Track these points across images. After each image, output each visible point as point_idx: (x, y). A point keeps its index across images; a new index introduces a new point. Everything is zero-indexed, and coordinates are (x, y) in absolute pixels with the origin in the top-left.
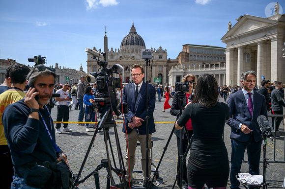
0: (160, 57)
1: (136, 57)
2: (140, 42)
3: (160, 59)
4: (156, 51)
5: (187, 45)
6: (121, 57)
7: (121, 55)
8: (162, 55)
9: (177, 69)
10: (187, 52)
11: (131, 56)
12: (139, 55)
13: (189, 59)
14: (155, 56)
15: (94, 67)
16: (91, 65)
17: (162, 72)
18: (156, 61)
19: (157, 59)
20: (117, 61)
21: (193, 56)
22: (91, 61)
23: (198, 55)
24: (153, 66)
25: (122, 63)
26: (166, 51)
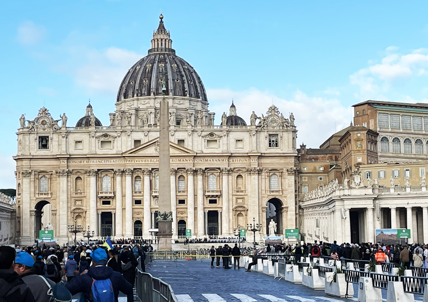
3: (274, 150)
5: (369, 103)
6: (137, 142)
7: (138, 136)
8: (280, 134)
9: (350, 188)
10: (372, 128)
11: (174, 140)
12: (199, 134)
13: (379, 150)
14: (254, 138)
15: (40, 176)
16: (30, 171)
17: (281, 194)
18: (261, 157)
19: (264, 148)
20: (124, 157)
21: (391, 140)
22: (31, 158)
23: (407, 136)
24: (249, 171)
25: (144, 162)
26: (292, 122)
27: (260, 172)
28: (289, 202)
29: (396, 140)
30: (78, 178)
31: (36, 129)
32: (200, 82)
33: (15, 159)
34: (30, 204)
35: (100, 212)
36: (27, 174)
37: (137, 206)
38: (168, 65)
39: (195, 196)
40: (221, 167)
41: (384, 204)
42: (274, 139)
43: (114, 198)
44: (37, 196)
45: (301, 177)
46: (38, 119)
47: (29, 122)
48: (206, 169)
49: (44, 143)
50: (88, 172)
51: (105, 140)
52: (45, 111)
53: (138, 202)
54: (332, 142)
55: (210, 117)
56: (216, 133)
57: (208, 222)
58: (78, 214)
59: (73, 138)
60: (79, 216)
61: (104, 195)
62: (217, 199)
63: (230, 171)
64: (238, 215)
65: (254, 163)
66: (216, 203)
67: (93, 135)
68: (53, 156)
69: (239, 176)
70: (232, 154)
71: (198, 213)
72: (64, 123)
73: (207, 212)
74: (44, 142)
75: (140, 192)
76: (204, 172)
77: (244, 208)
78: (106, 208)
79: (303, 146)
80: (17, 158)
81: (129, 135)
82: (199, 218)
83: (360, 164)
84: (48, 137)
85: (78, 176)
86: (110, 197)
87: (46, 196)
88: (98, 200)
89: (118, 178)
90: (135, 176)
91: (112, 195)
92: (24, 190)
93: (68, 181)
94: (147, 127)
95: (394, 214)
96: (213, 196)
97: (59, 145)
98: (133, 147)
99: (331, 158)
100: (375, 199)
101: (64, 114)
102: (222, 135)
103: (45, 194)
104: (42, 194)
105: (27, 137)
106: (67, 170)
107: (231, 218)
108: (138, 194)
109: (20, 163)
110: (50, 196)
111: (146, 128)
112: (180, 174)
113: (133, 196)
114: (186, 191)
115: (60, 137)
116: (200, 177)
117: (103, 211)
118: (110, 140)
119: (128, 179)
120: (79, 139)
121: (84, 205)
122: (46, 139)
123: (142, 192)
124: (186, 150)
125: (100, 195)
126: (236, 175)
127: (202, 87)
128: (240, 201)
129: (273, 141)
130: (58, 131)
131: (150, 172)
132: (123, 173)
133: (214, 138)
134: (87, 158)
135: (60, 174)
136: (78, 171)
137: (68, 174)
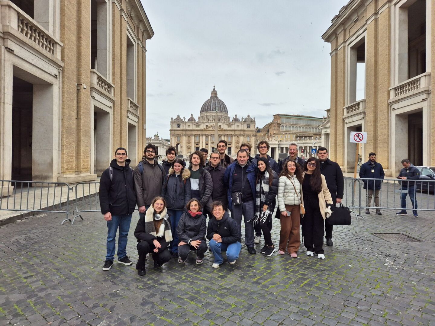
0: (248, 126)
1: (222, 127)
2: (222, 108)
3: (248, 129)
4: (244, 120)
5: (278, 115)
6: (207, 126)
7: (207, 124)
8: (251, 124)
9: (272, 141)
10: (279, 122)
11: (218, 125)
12: (226, 124)
13: (281, 129)
14: (242, 125)
15: (178, 136)
16: (175, 134)
18: (245, 131)
19: (245, 128)
20: (203, 130)
21: (284, 126)
22: (175, 130)
23: (289, 125)
24: (241, 135)
25: (209, 132)
27: (244, 136)
29: (286, 126)
30: (189, 137)
31: (176, 122)
32: (226, 107)
34: (175, 144)
35: (195, 147)
36: (173, 135)
37: (207, 145)
38: (216, 102)
40: (232, 134)
41: (282, 146)
43: (200, 143)
44: (177, 142)
46: (176, 118)
47: (174, 119)
48: (228, 134)
50: (192, 135)
51: (197, 125)
52: (178, 116)
53: (207, 144)
54: (266, 126)
55: (229, 118)
56: (231, 123)
58: (189, 147)
59: (187, 124)
60: (189, 148)
61: (197, 142)
62: (231, 144)
63: (235, 135)
65: (242, 133)
67: (193, 124)
68: (181, 130)
69: (238, 137)
70: (236, 130)
74: (178, 126)
78: (197, 146)
79: (257, 128)
80: (170, 130)
81: (204, 124)
83: (275, 133)
84: (180, 124)
85: (189, 136)
88: (195, 143)
89: (201, 137)
90: (206, 136)
92: (173, 140)
93: (186, 138)
95: (284, 149)
97: (183, 126)
98: (205, 127)
99: (266, 132)
100: (279, 144)
102: (233, 124)
105: (173, 124)
107: (235, 149)
108: (207, 142)
109: (171, 132)
110: (180, 142)
111: (209, 122)
112: (220, 136)
113: (205, 142)
115: (183, 124)
116: (226, 137)
119: (204, 137)
120: (189, 125)
121: (191, 145)
124: (222, 129)
127: (227, 108)
130: (183, 122)
131: (211, 135)
132: (202, 135)
133: (230, 125)
134: (192, 131)
135: (183, 135)
136: (189, 135)
137: (186, 135)
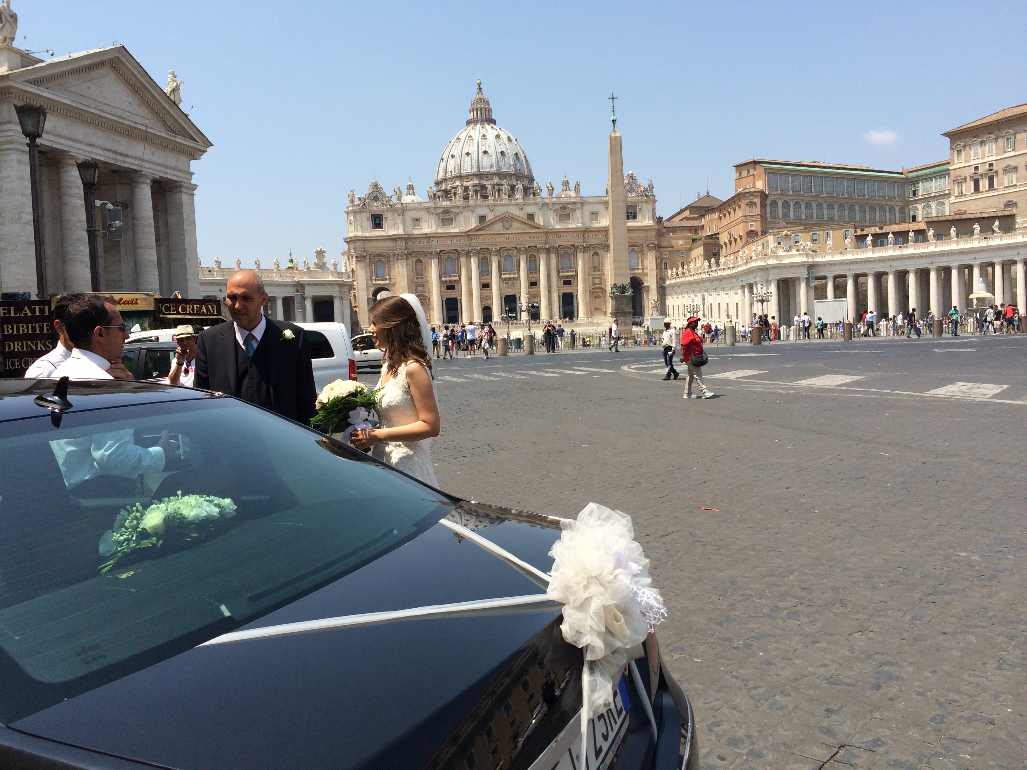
0: (631, 215)
1: (539, 220)
3: (632, 223)
5: (755, 163)
6: (483, 218)
7: (483, 211)
8: (639, 206)
11: (522, 215)
12: (550, 207)
15: (376, 260)
16: (365, 254)
17: (641, 271)
20: (468, 235)
21: (780, 204)
22: (364, 240)
23: (797, 198)
24: (606, 248)
25: (490, 241)
26: (651, 191)
28: (650, 282)
29: (786, 203)
30: (418, 261)
31: (367, 206)
33: (346, 242)
34: (367, 291)
35: (444, 299)
36: (360, 258)
37: (486, 291)
39: (549, 276)
40: (576, 244)
42: (630, 211)
43: (459, 282)
44: (374, 282)
45: (661, 252)
46: (369, 194)
47: (360, 199)
48: (559, 246)
49: (378, 222)
50: (429, 255)
51: (447, 216)
52: (376, 186)
53: (486, 286)
54: (687, 214)
56: (570, 206)
57: (563, 305)
59: (410, 215)
61: (448, 279)
62: (572, 279)
63: (585, 249)
64: (595, 297)
66: (571, 284)
67: (432, 211)
68: (389, 236)
69: (596, 254)
70: (587, 229)
71: (553, 295)
72: (399, 199)
73: (561, 294)
75: (487, 275)
76: (556, 250)
77: (602, 288)
78: (451, 294)
79: (661, 218)
80: (348, 240)
81: (473, 211)
82: (553, 302)
84: (382, 215)
85: (418, 259)
86: (455, 281)
87: (384, 282)
88: (442, 284)
90: (481, 256)
91: (457, 278)
92: (359, 275)
93: (407, 265)
94: (492, 202)
95: (830, 282)
96: (567, 277)
97: (395, 224)
98: (478, 224)
101: (399, 188)
102: (576, 208)
103: (383, 280)
104: (379, 280)
105: (358, 216)
106: (406, 252)
107: (588, 300)
108: (486, 277)
109: (352, 245)
110: (388, 282)
112: (531, 253)
113: (480, 279)
114: (537, 271)
115: (396, 215)
116: (553, 256)
117: (448, 297)
118: (452, 216)
119: (474, 260)
120: (417, 216)
121: (426, 289)
122: (379, 217)
123: (490, 275)
124: (538, 226)
125: (444, 279)
126: (592, 252)
128: (597, 281)
129: (631, 213)
130: (392, 208)
131: (498, 252)
132: (468, 254)
133: (566, 212)
134: (428, 237)
135: (398, 257)
136: (418, 253)
137: (407, 256)
